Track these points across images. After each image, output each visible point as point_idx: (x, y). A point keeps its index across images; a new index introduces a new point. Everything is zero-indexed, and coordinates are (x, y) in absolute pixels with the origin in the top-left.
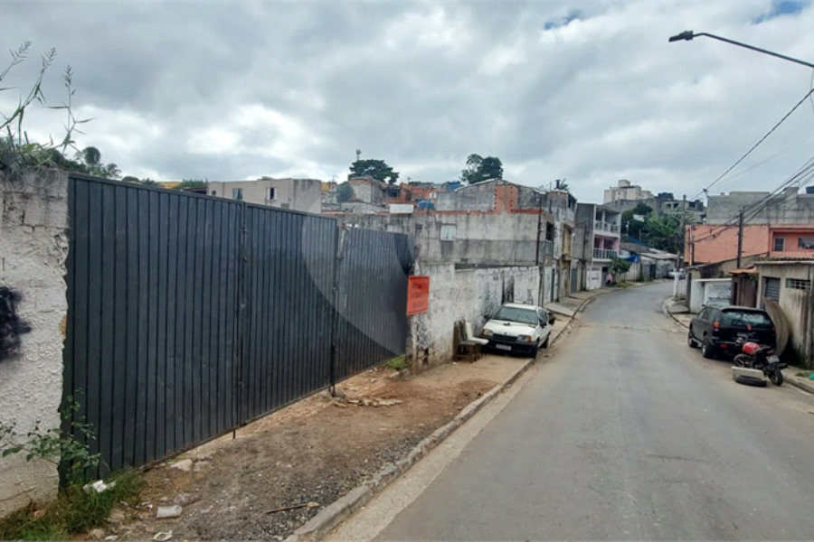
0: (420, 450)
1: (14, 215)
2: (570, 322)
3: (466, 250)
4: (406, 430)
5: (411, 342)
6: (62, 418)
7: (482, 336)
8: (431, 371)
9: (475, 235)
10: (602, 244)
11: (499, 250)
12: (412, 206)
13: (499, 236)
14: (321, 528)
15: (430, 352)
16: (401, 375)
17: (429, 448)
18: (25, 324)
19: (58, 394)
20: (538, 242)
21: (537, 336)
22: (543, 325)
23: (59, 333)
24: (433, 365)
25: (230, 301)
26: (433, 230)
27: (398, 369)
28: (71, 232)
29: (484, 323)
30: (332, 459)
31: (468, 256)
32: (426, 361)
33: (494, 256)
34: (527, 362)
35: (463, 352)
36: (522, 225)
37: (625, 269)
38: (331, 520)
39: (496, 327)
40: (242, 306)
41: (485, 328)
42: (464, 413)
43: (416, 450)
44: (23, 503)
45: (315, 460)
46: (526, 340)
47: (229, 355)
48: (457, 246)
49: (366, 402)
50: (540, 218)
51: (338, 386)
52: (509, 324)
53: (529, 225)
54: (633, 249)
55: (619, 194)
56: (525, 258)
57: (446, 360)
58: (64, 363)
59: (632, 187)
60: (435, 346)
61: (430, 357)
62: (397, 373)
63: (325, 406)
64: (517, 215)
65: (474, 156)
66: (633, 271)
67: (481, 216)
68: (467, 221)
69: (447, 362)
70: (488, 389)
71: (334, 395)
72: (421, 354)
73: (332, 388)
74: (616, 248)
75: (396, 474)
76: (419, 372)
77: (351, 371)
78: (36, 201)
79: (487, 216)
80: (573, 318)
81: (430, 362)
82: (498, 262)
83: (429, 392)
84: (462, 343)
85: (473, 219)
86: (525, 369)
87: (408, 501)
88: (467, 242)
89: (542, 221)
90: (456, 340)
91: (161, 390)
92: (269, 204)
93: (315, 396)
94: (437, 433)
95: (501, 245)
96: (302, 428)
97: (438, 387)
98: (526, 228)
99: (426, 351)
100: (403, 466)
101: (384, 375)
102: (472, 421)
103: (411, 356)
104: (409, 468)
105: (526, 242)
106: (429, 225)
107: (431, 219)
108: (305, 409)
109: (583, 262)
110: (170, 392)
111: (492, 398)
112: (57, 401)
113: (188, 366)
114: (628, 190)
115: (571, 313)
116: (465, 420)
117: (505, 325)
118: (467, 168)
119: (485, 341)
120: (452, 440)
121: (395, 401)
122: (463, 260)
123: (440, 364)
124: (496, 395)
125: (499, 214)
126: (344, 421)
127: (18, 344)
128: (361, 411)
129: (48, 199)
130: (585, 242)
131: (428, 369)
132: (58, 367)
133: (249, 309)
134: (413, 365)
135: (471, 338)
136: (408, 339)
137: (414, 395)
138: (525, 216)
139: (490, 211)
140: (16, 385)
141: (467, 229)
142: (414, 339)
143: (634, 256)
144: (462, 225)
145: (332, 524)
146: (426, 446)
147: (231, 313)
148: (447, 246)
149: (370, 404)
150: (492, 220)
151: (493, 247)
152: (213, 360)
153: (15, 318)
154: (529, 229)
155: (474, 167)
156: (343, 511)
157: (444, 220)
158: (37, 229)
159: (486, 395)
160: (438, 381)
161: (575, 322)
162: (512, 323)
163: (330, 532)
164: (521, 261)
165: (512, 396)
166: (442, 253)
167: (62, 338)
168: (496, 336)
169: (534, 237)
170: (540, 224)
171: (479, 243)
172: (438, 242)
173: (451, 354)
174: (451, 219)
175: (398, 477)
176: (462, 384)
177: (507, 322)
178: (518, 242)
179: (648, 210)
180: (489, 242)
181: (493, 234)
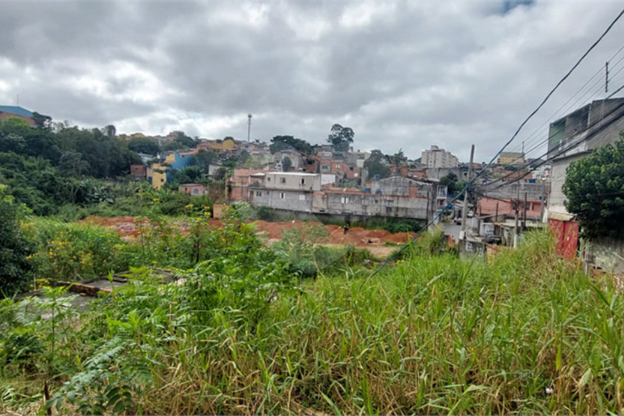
3: (397, 212)
9: (401, 205)
10: (439, 202)
11: (411, 212)
13: (411, 206)
20: (427, 210)
26: (383, 203)
31: (398, 214)
33: (409, 214)
36: (421, 203)
48: (393, 210)
55: (431, 155)
59: (439, 151)
65: (337, 125)
67: (404, 198)
68: (398, 199)
74: (445, 204)
79: (406, 198)
82: (411, 216)
85: (401, 199)
88: (397, 209)
92: (301, 188)
105: (422, 209)
106: (381, 200)
107: (382, 198)
109: (432, 211)
114: (437, 153)
118: (331, 134)
122: (395, 215)
125: (411, 198)
138: (422, 199)
139: (408, 197)
141: (398, 203)
144: (395, 202)
148: (389, 209)
150: (408, 200)
151: (408, 210)
154: (424, 204)
155: (336, 133)
157: (388, 199)
169: (425, 207)
170: (428, 203)
171: (403, 209)
174: (391, 199)
178: (418, 209)
179: (455, 176)
180: (407, 209)
181: (409, 205)
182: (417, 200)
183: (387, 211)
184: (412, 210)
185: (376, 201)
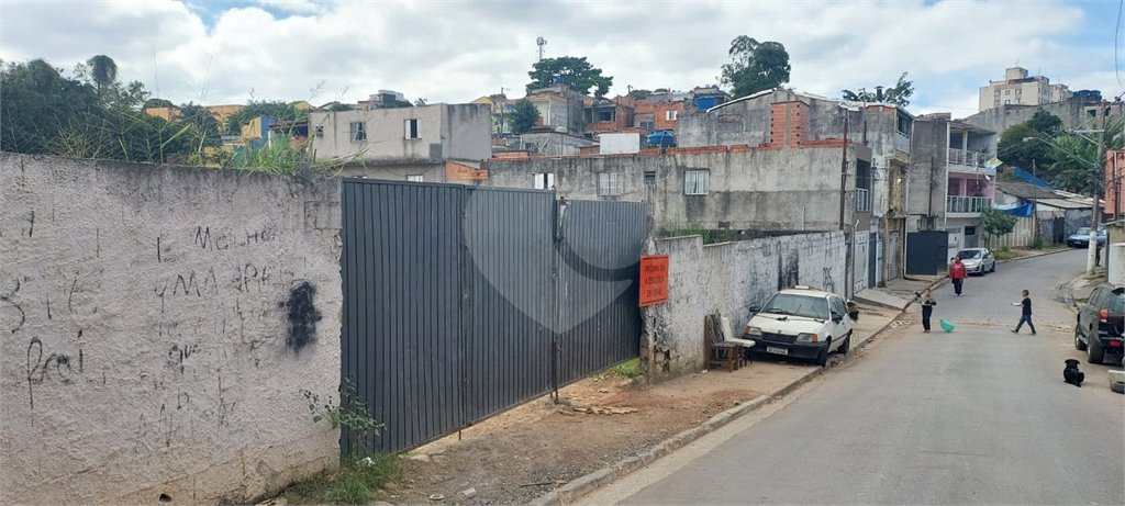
0: (662, 448)
1: (311, 221)
2: (898, 318)
3: (726, 210)
4: (646, 434)
5: (648, 341)
6: (341, 396)
7: (746, 336)
8: (674, 381)
9: (741, 183)
10: (964, 187)
11: (779, 207)
12: (636, 136)
13: (779, 184)
14: (575, 490)
15: (671, 356)
16: (635, 383)
17: (673, 448)
18: (318, 313)
19: (339, 375)
20: (843, 192)
21: (827, 335)
22: (837, 320)
23: (338, 321)
24: (677, 374)
25: (455, 291)
26: (672, 179)
27: (630, 376)
28: (344, 233)
29: (749, 318)
30: (569, 454)
31: (729, 218)
32: (666, 367)
33: (772, 216)
34: (811, 370)
35: (718, 357)
36: (816, 166)
37: (1006, 229)
38: (582, 487)
39: (766, 323)
40: (466, 296)
41: (749, 324)
42: (715, 419)
43: (660, 447)
44: (319, 468)
45: (552, 455)
46: (810, 340)
47: (454, 348)
48: (712, 204)
49: (595, 410)
50: (845, 154)
51: (562, 392)
52: (785, 319)
53: (827, 166)
54: (1025, 193)
55: (1008, 93)
56: (823, 219)
57: (695, 368)
58: (342, 348)
59: (1032, 79)
60: (680, 348)
61: (673, 362)
62: (630, 380)
63: (548, 413)
64: (806, 151)
65: (742, 39)
66: (1023, 231)
67: (749, 154)
68: (727, 162)
69: (697, 370)
70: (747, 399)
71: (557, 402)
72: (660, 357)
73: (554, 394)
74: (991, 193)
75: (639, 464)
76: (658, 381)
77: (575, 374)
78: (323, 207)
79: (759, 153)
80: (904, 310)
81: (671, 369)
82: (779, 225)
83: (672, 402)
84: (716, 345)
85: (737, 158)
86: (807, 379)
87: (651, 482)
88: (727, 198)
89: (848, 159)
90: (707, 340)
91: (401, 381)
93: (534, 402)
94: (682, 435)
95: (783, 198)
96: (529, 432)
97: (684, 397)
98: (822, 170)
99: (667, 354)
100: (646, 458)
101: (614, 384)
102: (724, 429)
103: (647, 359)
104: (652, 462)
105: (822, 192)
106: (666, 172)
107: (669, 161)
108: (526, 415)
109: (930, 219)
110: (407, 383)
111: (753, 408)
112: (338, 382)
113: (421, 360)
114: (1025, 85)
115: (901, 304)
116: (716, 426)
117: (780, 319)
118: (730, 62)
119: (749, 343)
120: (699, 443)
121: (631, 409)
122: (721, 224)
123: (687, 373)
124: (759, 405)
125: (778, 150)
126: (574, 427)
127: (314, 330)
128: (591, 419)
129: (330, 205)
130: (933, 186)
131: (669, 379)
132: (338, 353)
133: (471, 299)
134: (651, 371)
135: (730, 338)
136: (642, 338)
137: (652, 405)
138: (821, 151)
139: (764, 146)
140: (314, 365)
141: (728, 174)
142: (651, 338)
143: (1025, 207)
144: (720, 170)
145: (583, 491)
146: (669, 445)
147: (455, 304)
148: (695, 203)
149: (601, 412)
150: (767, 160)
151: (770, 202)
152: (441, 353)
153: (312, 308)
154: (828, 172)
155: (742, 60)
156: (592, 482)
157: (690, 162)
158: (324, 231)
159: (745, 404)
160: (684, 391)
161: (906, 317)
162: (789, 317)
163: (583, 496)
164: (815, 223)
165: (781, 407)
166: (688, 215)
167: (340, 325)
168: (766, 335)
169: (835, 184)
170: (845, 162)
171: (748, 197)
172: (681, 199)
173: (701, 360)
174: (702, 161)
175: (640, 467)
176: (715, 394)
177: (782, 316)
178: (809, 193)
179: (1057, 122)
180: (763, 194)
181: (769, 182)
182: (800, 158)
183: (689, 212)
184: (781, 199)
185: (650, 176)
